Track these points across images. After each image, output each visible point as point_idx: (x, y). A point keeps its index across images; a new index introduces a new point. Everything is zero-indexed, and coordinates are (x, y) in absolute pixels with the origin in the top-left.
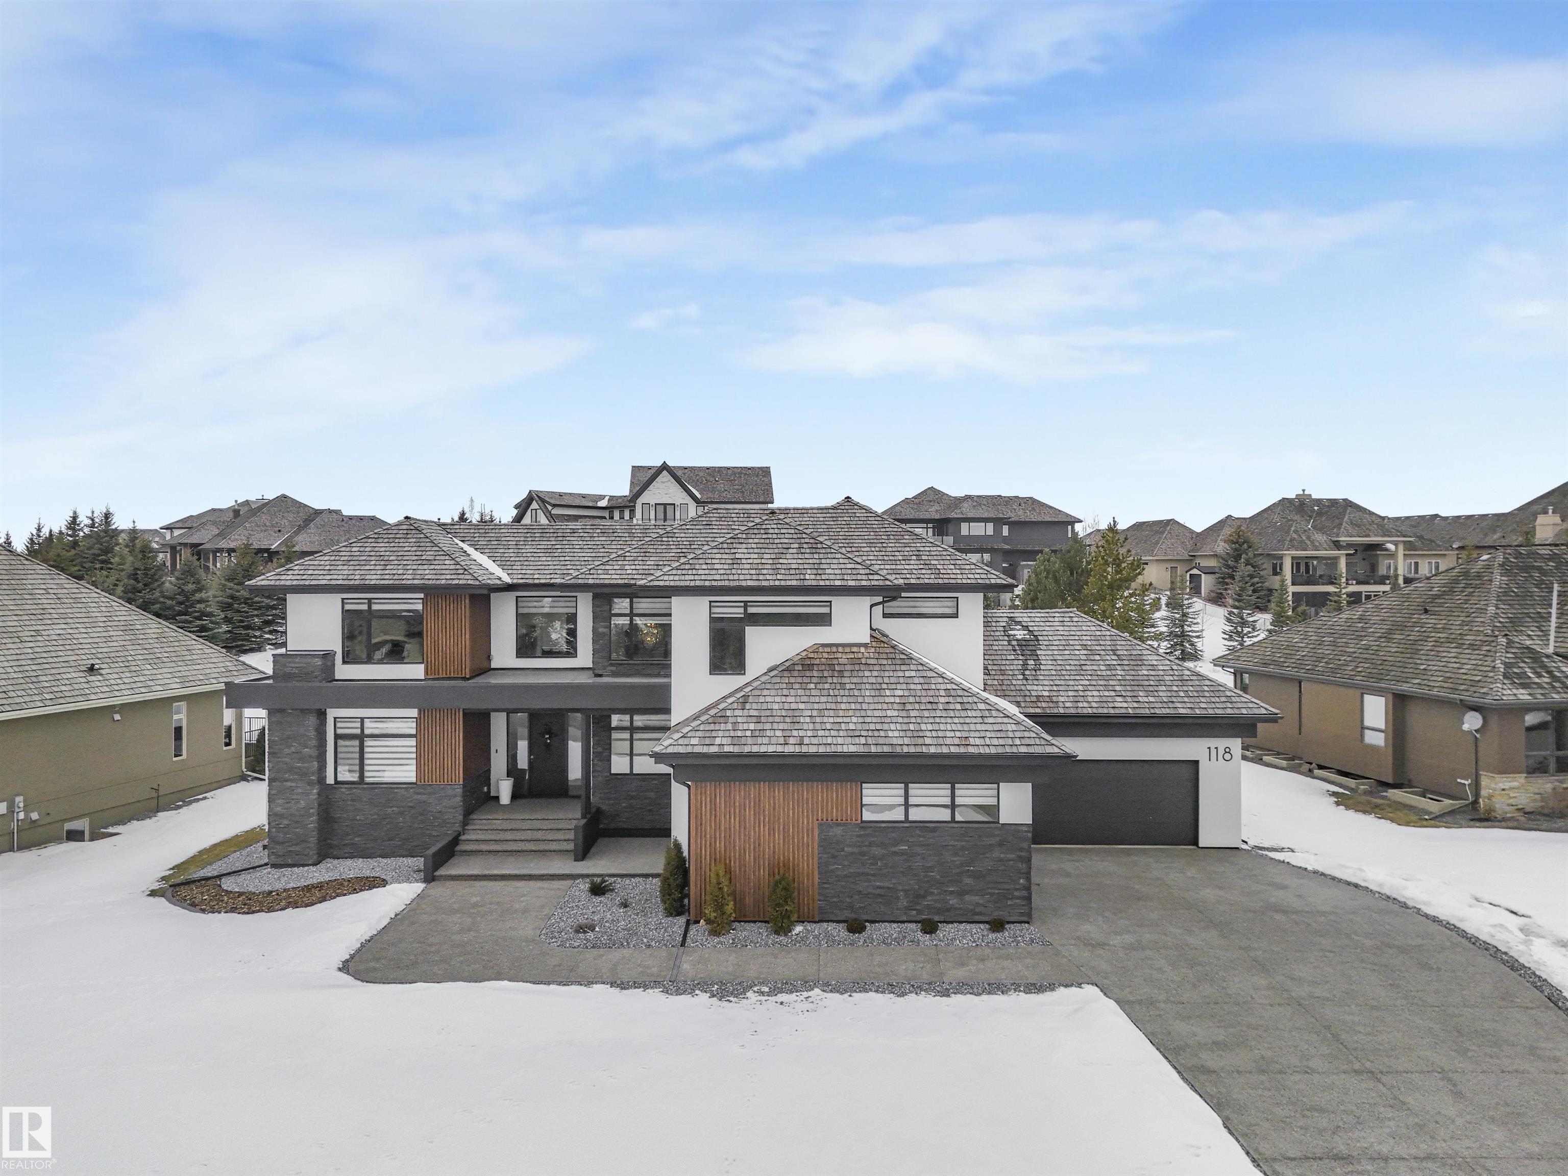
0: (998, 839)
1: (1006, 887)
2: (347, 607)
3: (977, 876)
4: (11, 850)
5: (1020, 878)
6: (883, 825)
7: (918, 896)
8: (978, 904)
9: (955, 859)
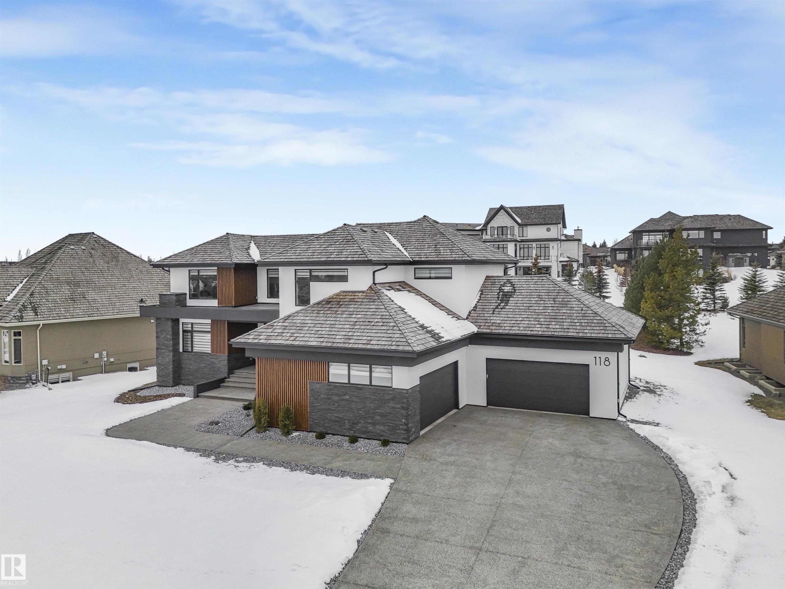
0: (392, 396)
1: (396, 423)
2: (192, 274)
3: (382, 415)
4: (102, 373)
5: (403, 419)
6: (337, 385)
7: (354, 423)
8: (383, 431)
9: (371, 405)
